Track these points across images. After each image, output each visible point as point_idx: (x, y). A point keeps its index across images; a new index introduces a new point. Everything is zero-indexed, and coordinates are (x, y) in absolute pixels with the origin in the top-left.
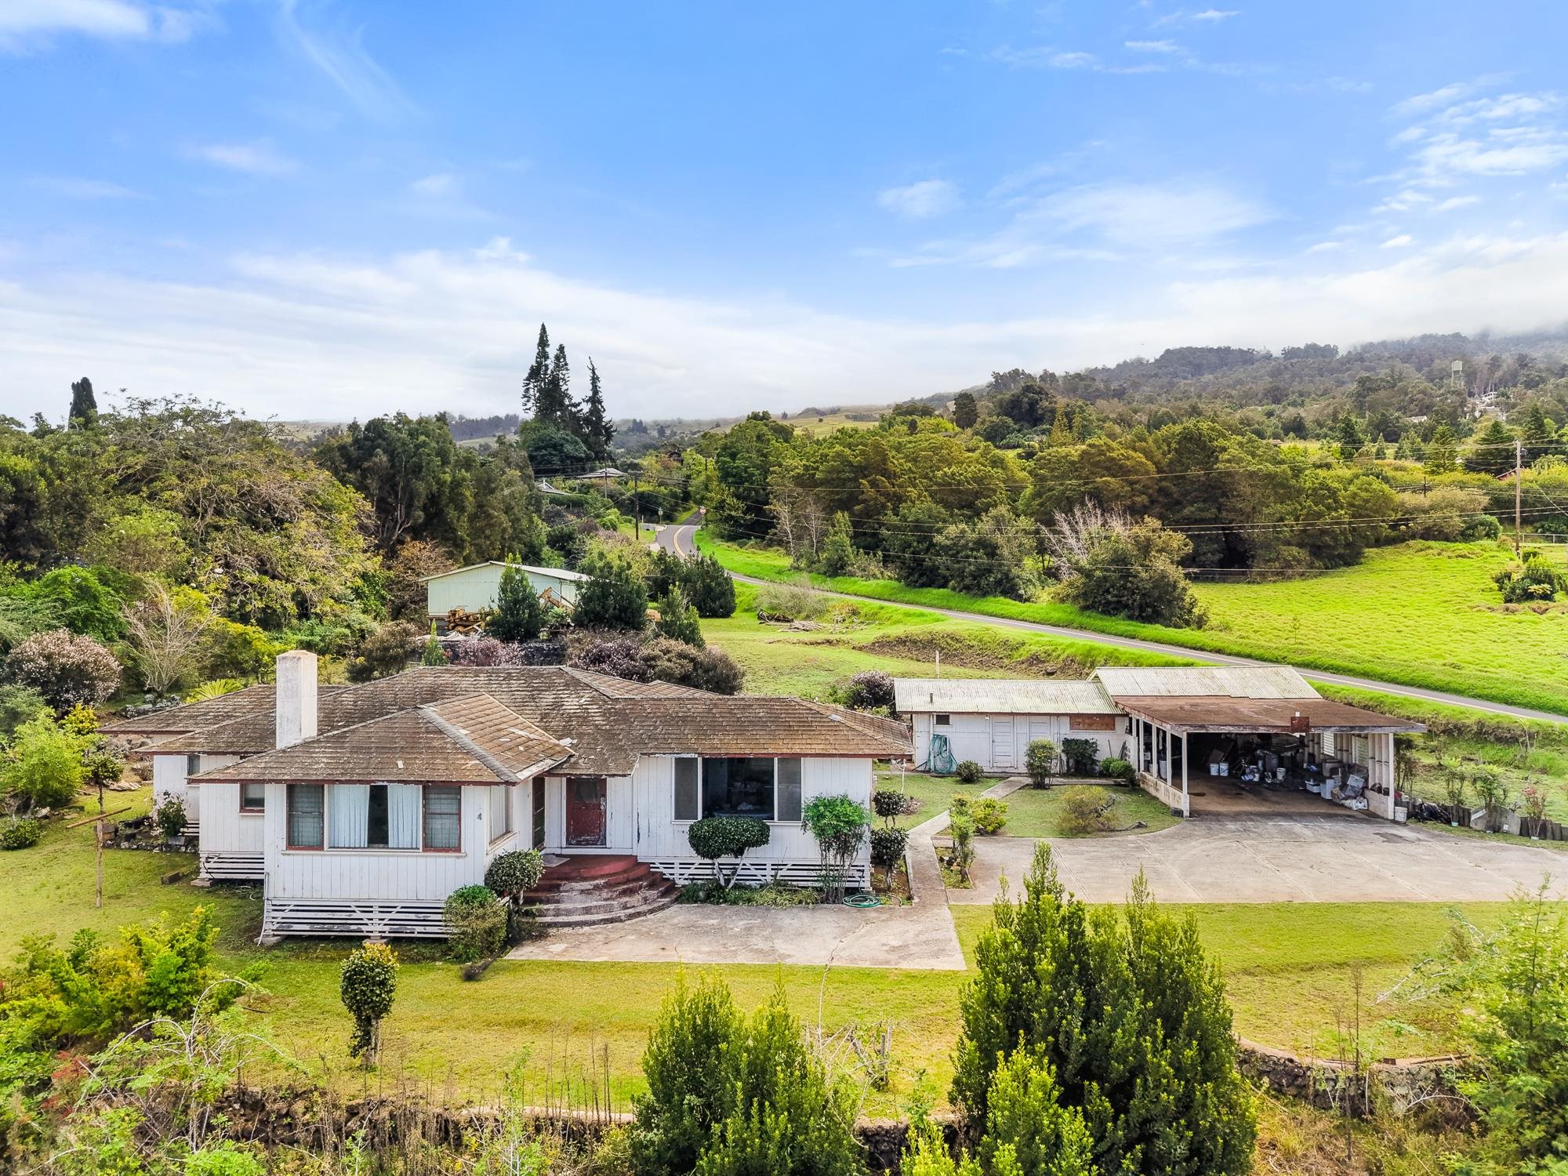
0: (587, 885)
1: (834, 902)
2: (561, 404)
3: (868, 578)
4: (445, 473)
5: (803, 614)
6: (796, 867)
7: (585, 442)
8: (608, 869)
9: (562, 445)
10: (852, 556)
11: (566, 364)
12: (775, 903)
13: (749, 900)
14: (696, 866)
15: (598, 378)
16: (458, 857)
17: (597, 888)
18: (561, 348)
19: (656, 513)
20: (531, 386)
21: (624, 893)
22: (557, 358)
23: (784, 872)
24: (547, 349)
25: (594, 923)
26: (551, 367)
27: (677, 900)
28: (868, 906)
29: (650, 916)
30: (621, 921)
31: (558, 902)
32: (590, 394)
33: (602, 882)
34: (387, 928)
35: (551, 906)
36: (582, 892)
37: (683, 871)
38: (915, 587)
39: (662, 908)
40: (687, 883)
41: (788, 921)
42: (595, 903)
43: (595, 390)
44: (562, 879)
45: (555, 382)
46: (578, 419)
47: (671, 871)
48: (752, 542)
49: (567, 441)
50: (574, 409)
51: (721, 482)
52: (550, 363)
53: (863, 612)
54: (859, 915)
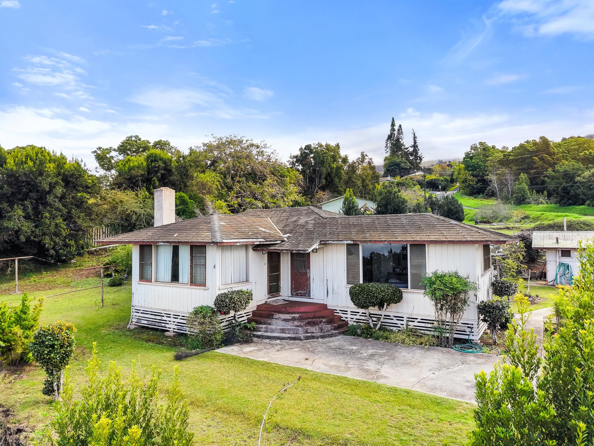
0: (288, 316)
1: (446, 347)
2: (400, 148)
3: (538, 204)
4: (334, 164)
5: (498, 220)
6: (423, 321)
7: (410, 163)
8: (303, 309)
9: (400, 164)
10: (529, 194)
11: (402, 132)
12: (403, 343)
13: (387, 338)
14: (360, 314)
15: (416, 137)
16: (205, 290)
17: (294, 319)
18: (400, 126)
19: (438, 187)
20: (388, 142)
21: (309, 324)
22: (398, 130)
23: (416, 323)
24: (394, 127)
25: (283, 339)
26: (396, 134)
27: (344, 333)
28: (471, 353)
29: (320, 340)
30: (301, 340)
31: (270, 324)
32: (413, 144)
33: (297, 315)
34: (176, 327)
35: (264, 326)
36: (285, 320)
37: (352, 316)
38: (565, 206)
39: (331, 336)
40: (355, 324)
41: (405, 354)
42: (289, 327)
43: (415, 142)
44: (275, 312)
45: (398, 140)
46: (408, 154)
47: (346, 316)
48: (481, 196)
49: (402, 162)
50: (406, 150)
51: (465, 170)
52: (396, 133)
53: (531, 217)
54: (460, 357)
